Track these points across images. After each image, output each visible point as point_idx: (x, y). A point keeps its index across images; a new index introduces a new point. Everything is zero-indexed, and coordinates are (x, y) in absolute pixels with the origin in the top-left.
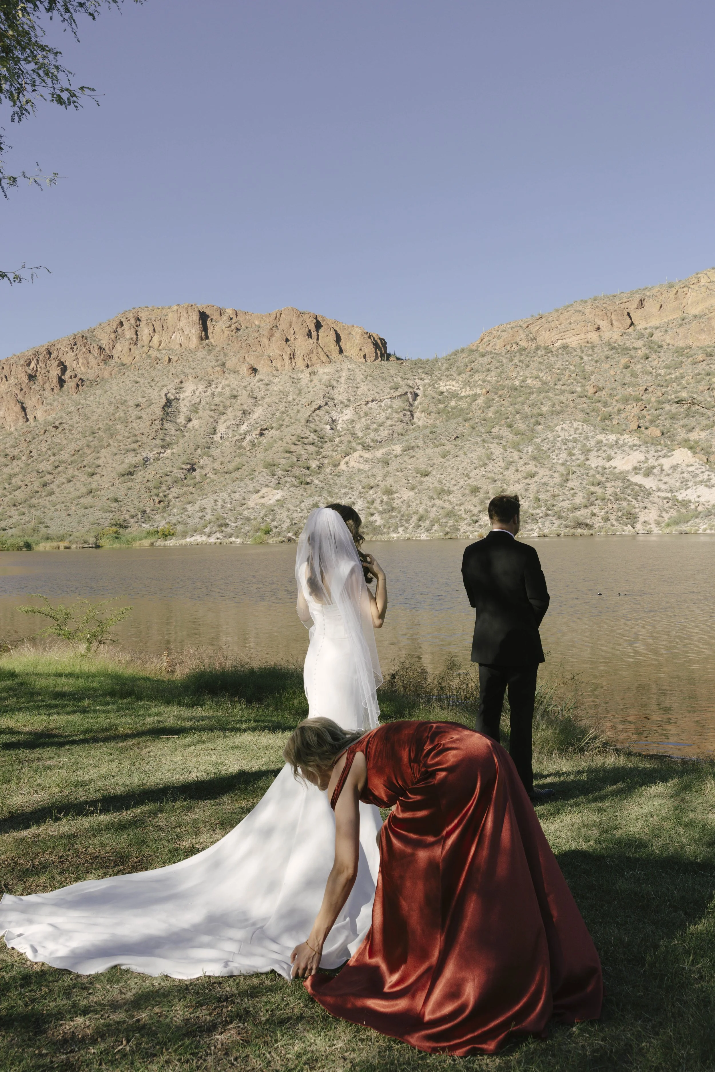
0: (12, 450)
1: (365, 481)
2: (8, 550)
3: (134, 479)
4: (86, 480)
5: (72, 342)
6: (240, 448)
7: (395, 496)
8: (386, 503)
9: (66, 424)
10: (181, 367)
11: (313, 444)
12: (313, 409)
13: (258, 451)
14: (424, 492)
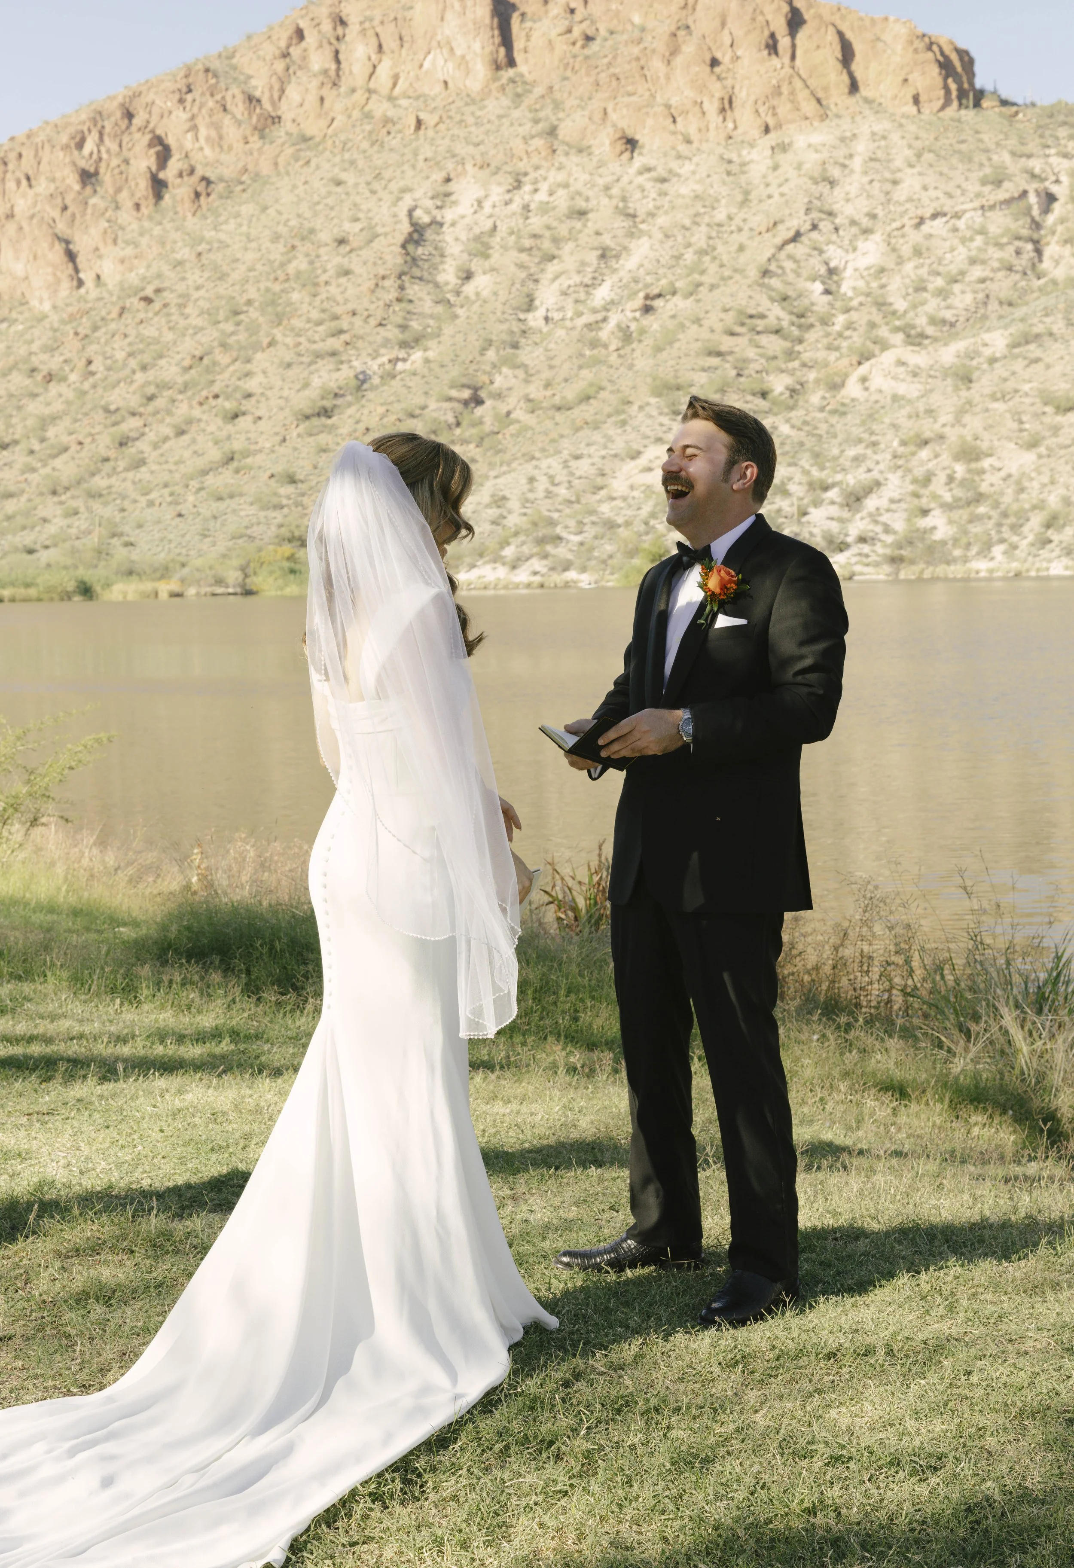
0: (44, 357)
1: (909, 427)
2: (39, 600)
3: (334, 427)
4: (220, 429)
5: (182, 84)
6: (595, 344)
7: (986, 463)
8: (963, 483)
9: (172, 291)
10: (447, 141)
11: (777, 332)
12: (778, 241)
13: (637, 353)
14: (1062, 452)
